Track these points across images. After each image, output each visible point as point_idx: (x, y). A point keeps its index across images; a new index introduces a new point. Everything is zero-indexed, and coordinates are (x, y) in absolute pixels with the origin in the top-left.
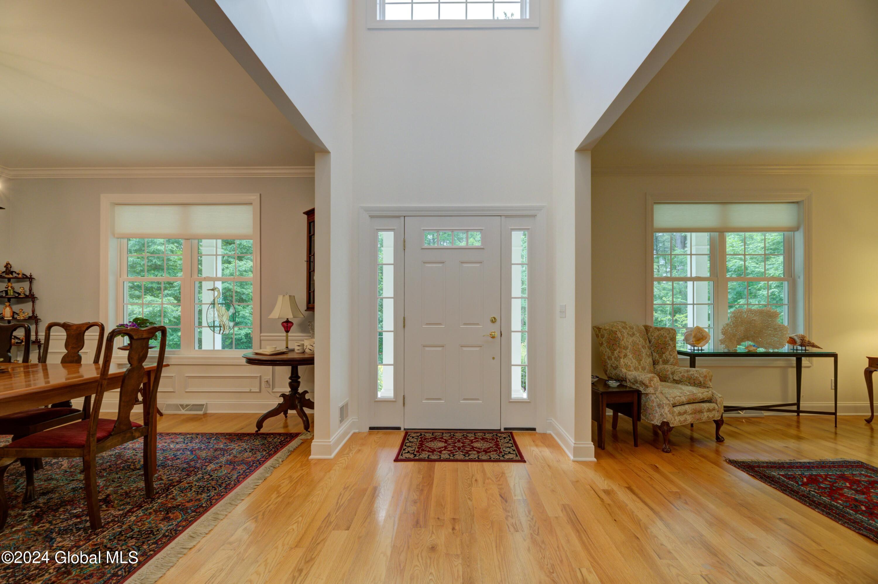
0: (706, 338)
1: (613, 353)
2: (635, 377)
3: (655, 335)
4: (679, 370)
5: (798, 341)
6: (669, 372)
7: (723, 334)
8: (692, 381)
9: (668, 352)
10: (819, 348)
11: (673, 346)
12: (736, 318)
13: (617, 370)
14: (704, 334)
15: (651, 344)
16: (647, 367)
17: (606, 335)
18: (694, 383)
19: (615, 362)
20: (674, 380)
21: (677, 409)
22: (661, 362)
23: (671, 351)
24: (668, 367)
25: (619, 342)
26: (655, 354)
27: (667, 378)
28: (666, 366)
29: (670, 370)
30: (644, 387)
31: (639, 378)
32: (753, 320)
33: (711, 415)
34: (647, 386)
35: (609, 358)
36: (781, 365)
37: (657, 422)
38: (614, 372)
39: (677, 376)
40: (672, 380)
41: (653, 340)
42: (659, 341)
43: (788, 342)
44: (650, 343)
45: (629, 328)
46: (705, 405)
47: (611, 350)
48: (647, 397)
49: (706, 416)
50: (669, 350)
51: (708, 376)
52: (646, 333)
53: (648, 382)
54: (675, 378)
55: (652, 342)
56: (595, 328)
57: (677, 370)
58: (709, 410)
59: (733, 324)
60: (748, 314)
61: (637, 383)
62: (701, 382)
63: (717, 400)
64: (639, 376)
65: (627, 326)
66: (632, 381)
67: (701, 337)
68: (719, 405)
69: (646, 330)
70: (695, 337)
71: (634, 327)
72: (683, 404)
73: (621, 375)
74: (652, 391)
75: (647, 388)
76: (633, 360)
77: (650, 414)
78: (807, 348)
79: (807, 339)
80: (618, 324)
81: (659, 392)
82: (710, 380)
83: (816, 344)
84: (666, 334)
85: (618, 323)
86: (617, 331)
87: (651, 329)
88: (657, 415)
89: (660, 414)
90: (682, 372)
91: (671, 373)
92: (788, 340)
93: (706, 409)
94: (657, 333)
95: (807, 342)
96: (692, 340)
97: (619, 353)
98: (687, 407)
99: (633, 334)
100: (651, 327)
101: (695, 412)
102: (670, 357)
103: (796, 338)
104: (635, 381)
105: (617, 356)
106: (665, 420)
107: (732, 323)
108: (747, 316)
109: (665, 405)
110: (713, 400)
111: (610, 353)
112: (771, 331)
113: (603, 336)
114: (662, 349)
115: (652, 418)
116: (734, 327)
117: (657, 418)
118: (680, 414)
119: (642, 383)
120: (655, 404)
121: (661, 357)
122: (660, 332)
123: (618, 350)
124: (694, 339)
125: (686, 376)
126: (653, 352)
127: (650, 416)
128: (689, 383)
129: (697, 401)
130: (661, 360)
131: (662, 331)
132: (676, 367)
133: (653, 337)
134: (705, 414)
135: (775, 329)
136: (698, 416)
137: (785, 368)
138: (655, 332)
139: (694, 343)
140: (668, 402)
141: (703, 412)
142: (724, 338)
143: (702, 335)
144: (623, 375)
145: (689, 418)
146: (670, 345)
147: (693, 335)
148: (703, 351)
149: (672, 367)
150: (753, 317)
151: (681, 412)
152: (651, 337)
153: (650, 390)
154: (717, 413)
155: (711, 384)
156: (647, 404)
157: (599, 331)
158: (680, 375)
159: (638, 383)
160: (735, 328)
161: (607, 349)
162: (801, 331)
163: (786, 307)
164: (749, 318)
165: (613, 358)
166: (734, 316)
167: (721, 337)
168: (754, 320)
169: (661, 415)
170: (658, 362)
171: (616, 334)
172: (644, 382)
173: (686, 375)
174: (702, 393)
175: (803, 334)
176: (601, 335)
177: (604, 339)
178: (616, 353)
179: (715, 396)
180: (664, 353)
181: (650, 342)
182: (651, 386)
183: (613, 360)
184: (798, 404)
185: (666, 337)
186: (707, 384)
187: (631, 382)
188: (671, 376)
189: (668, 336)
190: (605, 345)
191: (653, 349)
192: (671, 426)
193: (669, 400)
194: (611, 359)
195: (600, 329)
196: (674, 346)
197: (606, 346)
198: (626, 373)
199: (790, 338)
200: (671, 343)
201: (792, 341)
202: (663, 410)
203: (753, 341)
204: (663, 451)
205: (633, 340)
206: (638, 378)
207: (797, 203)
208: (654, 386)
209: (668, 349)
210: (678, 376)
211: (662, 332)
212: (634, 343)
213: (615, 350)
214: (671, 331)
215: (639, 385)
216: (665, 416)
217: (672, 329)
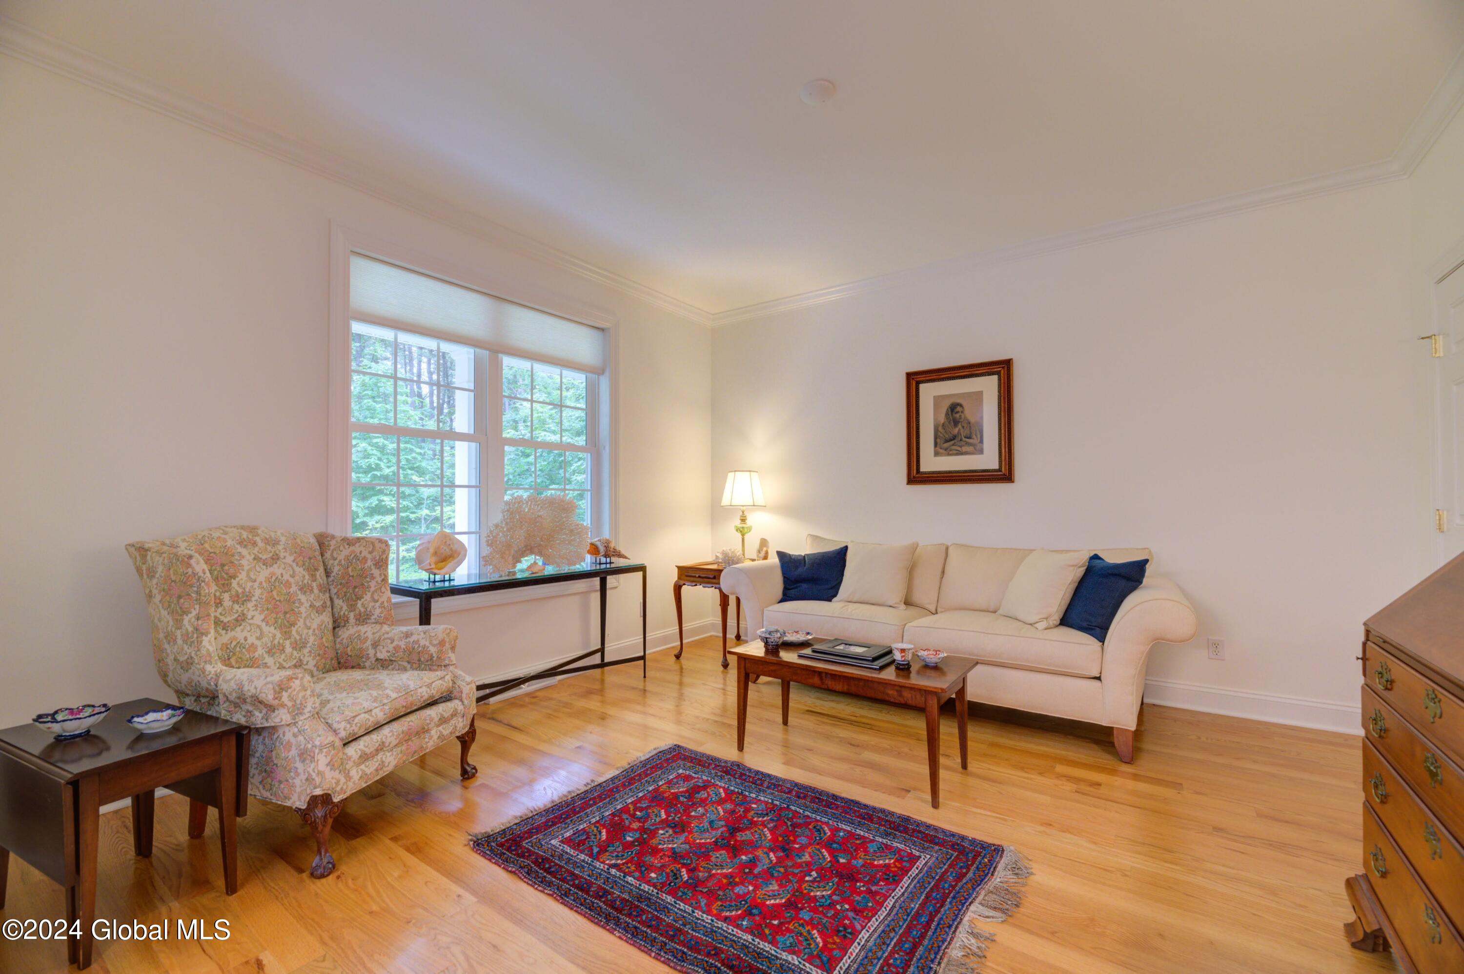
0: (459, 554)
1: (178, 624)
2: (241, 686)
3: (342, 557)
4: (390, 635)
5: (602, 550)
6: (369, 643)
7: (488, 545)
8: (415, 657)
9: (369, 594)
10: (626, 558)
11: (379, 579)
12: (512, 513)
13: (191, 671)
14: (455, 547)
15: (330, 579)
16: (312, 639)
17: (160, 569)
18: (419, 660)
19: (186, 647)
20: (377, 660)
21: (352, 751)
22: (352, 620)
23: (376, 591)
24: (368, 631)
25: (199, 587)
26: (338, 602)
27: (362, 658)
28: (363, 629)
29: (370, 636)
30: (264, 711)
31: (249, 689)
32: (539, 516)
33: (446, 730)
34: (271, 708)
35: (170, 638)
36: (581, 590)
37: (300, 800)
38: (185, 677)
39: (384, 651)
40: (373, 660)
41: (336, 569)
42: (350, 569)
43: (589, 552)
44: (328, 576)
45: (261, 544)
46: (433, 713)
47: (172, 613)
48: (276, 736)
49: (435, 737)
50: (372, 589)
51: (447, 640)
52: (317, 553)
53: (271, 697)
54: (380, 656)
55: (333, 575)
56: (133, 550)
57: (386, 636)
58: (443, 721)
59: (507, 524)
60: (530, 506)
61: (245, 701)
62: (432, 656)
63: (462, 692)
64: (251, 681)
65: (257, 539)
66: (233, 697)
67: (448, 552)
68: (466, 702)
69: (321, 544)
70: (435, 553)
71: (283, 539)
72: (378, 727)
73: (204, 684)
74: (284, 717)
75: (274, 711)
76: (266, 629)
77: (280, 782)
78: (613, 559)
79: (612, 545)
80: (225, 533)
81: (308, 715)
82: (453, 648)
83: (623, 552)
84: (365, 553)
85: (228, 529)
86: (190, 557)
87: (333, 543)
88: (297, 782)
89: (303, 777)
90: (396, 638)
91: (372, 645)
92: (588, 548)
93: (436, 719)
94: (346, 551)
95: (612, 550)
96: (429, 560)
97: (198, 619)
98: (386, 730)
99: (275, 558)
100: (333, 537)
101: (407, 737)
102: (373, 607)
103: (598, 544)
104: (239, 698)
105: (190, 629)
106: (318, 792)
107: (504, 523)
108: (529, 510)
109: (317, 751)
110: (455, 693)
111: (171, 623)
112: (566, 534)
113: (151, 573)
114: (355, 587)
115: (286, 791)
116: (508, 530)
117: (298, 789)
118: (365, 757)
119: (258, 701)
120: (294, 752)
121: (352, 607)
122: (352, 548)
123: (194, 613)
124: (434, 559)
125: (403, 646)
126: (335, 597)
127: (282, 786)
128: (409, 662)
129: (415, 708)
130: (352, 615)
131: (357, 545)
132: (386, 628)
133: (336, 562)
134: (433, 732)
135: (572, 531)
136: (415, 743)
137: (585, 594)
138: (342, 548)
139: (433, 566)
140: (331, 738)
141: (428, 731)
142: (491, 553)
143: (451, 549)
144: (209, 684)
145: (392, 759)
146: (373, 578)
147: (432, 550)
148: (452, 583)
149: (378, 627)
150: (539, 511)
151: (368, 751)
152: (331, 562)
153: (282, 717)
154: (461, 720)
155: (452, 656)
156: (274, 753)
157: (144, 557)
158: (391, 647)
159: (248, 700)
160: (510, 532)
161: (162, 611)
162: (606, 534)
163: (589, 493)
164: (532, 513)
165: (179, 637)
166: (508, 511)
167: (487, 551)
168: (541, 516)
169: (307, 779)
170: (347, 621)
171: (189, 565)
172: (262, 697)
173: (402, 644)
174: (429, 686)
175: (608, 538)
176: (148, 569)
177: (155, 581)
178: (188, 621)
179: (459, 683)
180: (359, 598)
181: (328, 573)
182: (283, 705)
183: (180, 642)
184: (602, 650)
185: (365, 559)
186: (444, 660)
187: (231, 702)
188: (371, 652)
189: (369, 556)
190: (157, 598)
191: (335, 591)
192: (336, 799)
193: (335, 731)
194: (175, 641)
195: (147, 550)
196: (383, 580)
197: (160, 601)
198: (218, 676)
199: (592, 544)
200: (376, 572)
201: (594, 550)
202: (313, 766)
203: (540, 554)
204: (312, 875)
205: (272, 574)
206: (246, 688)
207: (602, 330)
208: (290, 704)
209: (369, 587)
210: (386, 649)
211: (357, 548)
212: (274, 583)
213: (186, 612)
214: (378, 545)
215: (250, 708)
216: (318, 780)
217: (380, 541)
